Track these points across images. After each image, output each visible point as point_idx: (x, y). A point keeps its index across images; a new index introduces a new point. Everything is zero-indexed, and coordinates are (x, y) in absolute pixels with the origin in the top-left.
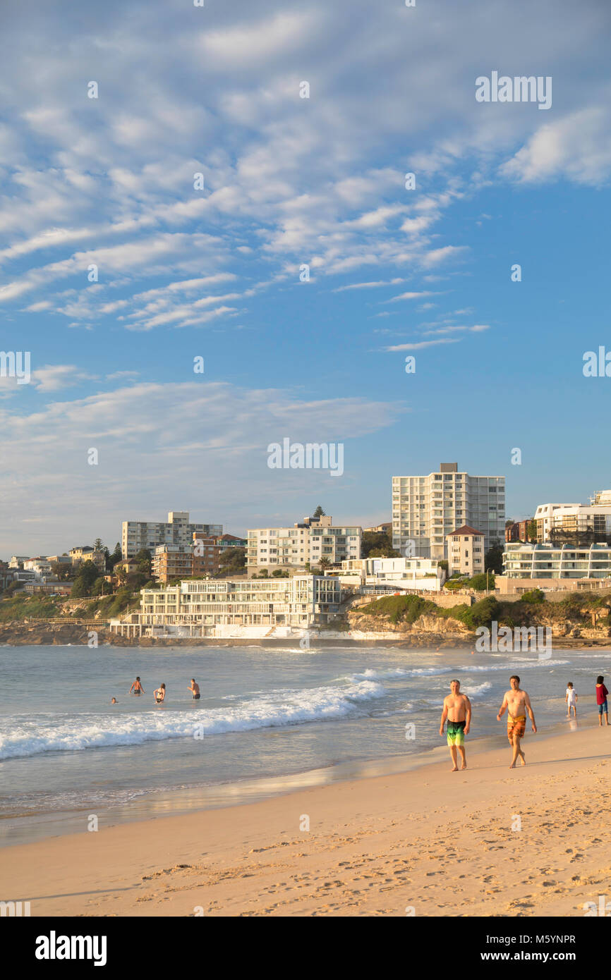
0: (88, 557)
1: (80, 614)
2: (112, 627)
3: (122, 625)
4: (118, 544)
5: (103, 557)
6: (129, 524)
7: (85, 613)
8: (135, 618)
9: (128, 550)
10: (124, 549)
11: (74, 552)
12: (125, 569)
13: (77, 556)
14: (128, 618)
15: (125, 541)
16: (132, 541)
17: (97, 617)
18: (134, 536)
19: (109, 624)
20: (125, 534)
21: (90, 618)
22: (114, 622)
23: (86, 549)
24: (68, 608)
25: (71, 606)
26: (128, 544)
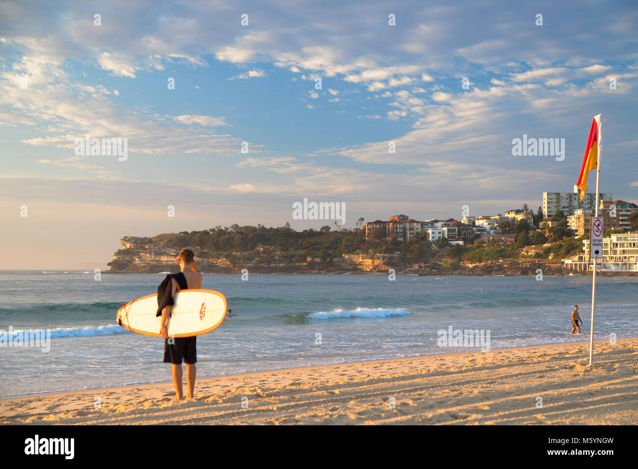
0: (520, 217)
1: (538, 255)
2: (566, 264)
3: (574, 263)
4: (540, 208)
5: (530, 216)
6: (548, 194)
7: (541, 255)
8: (581, 259)
9: (548, 212)
10: (545, 211)
11: (509, 214)
12: (548, 225)
13: (512, 215)
14: (576, 258)
15: (546, 205)
16: (550, 205)
17: (550, 258)
18: (552, 202)
19: (564, 263)
20: (546, 201)
21: (545, 258)
22: (568, 261)
23: (518, 212)
24: (527, 252)
25: (529, 250)
26: (548, 208)
